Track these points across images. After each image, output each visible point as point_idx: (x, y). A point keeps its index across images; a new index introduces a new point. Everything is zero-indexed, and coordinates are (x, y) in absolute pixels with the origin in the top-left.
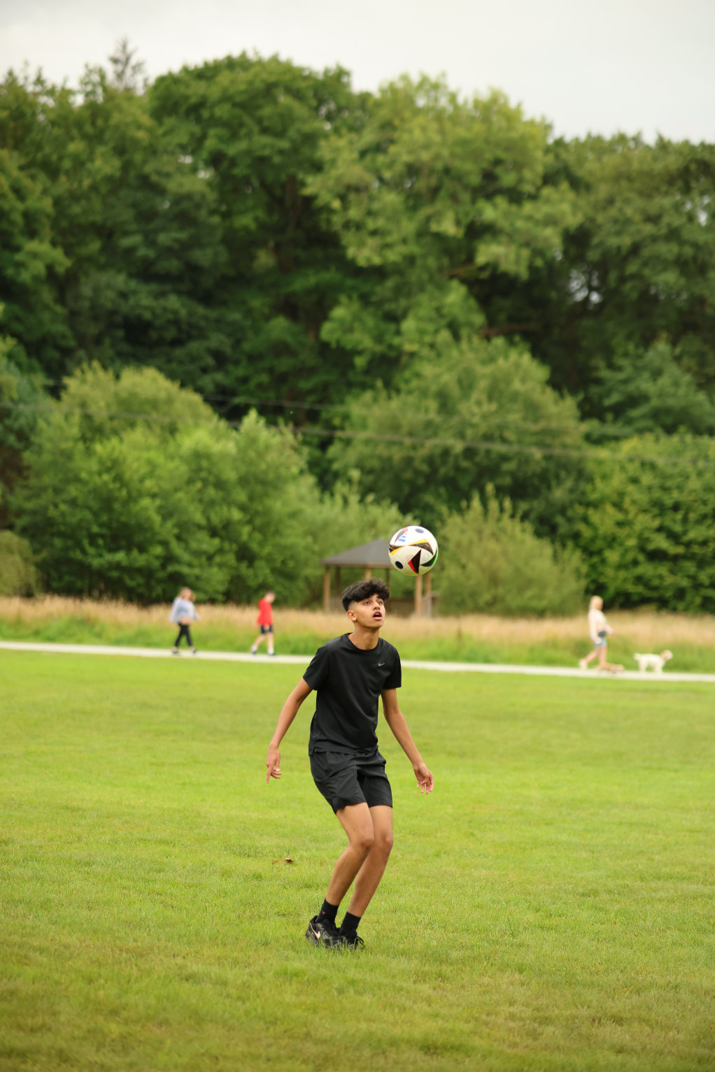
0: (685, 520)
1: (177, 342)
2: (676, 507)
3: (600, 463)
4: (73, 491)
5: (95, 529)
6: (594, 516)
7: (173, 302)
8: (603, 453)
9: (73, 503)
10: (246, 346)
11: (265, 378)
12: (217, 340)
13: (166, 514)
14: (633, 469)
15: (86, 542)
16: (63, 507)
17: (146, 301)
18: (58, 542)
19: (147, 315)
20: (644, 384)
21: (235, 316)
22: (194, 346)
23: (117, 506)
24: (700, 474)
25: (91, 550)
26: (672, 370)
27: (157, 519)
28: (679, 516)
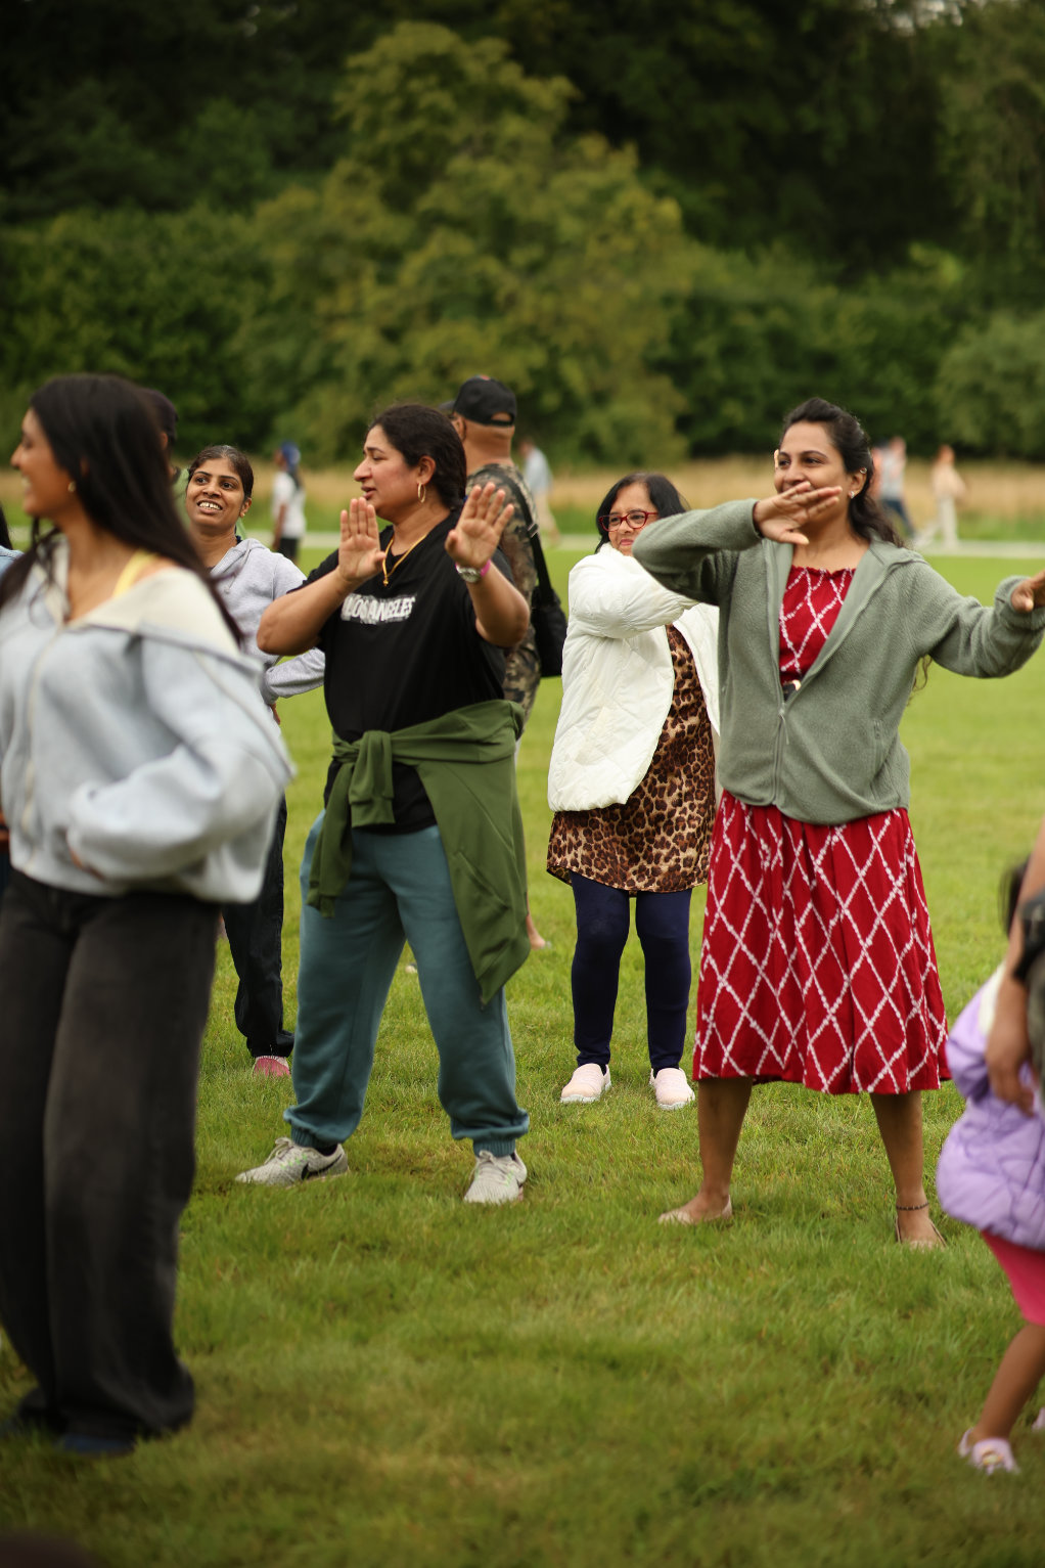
0: (146, 330)
2: (133, 312)
3: (23, 250)
6: (23, 325)
8: (25, 236)
14: (69, 258)
20: (70, 139)
24: (162, 265)
26: (107, 119)
28: (138, 324)
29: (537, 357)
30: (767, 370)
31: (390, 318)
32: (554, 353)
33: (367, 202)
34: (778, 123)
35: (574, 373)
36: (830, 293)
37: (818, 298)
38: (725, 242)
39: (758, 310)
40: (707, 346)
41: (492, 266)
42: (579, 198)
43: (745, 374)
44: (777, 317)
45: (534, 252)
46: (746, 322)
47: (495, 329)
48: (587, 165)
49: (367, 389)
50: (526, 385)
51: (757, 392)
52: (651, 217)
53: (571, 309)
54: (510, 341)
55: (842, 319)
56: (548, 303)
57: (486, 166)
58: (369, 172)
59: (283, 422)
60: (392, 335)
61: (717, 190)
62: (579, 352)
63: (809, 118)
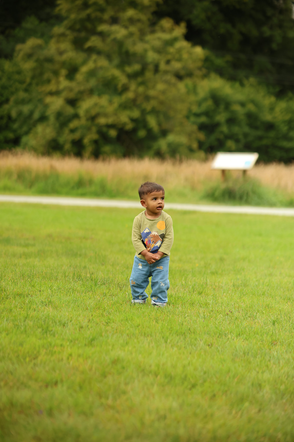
29: (136, 114)
30: (246, 129)
31: (72, 95)
32: (144, 112)
33: (66, 45)
34: (254, 32)
35: (152, 122)
36: (273, 99)
37: (268, 101)
38: (232, 79)
39: (243, 104)
40: (221, 117)
41: (117, 73)
42: (157, 43)
43: (236, 129)
44: (251, 107)
45: (137, 67)
46: (237, 108)
47: (117, 101)
48: (163, 30)
49: (57, 125)
50: (130, 126)
51: (241, 137)
52: (190, 53)
53: (152, 93)
54: (124, 107)
55: (278, 109)
56: (141, 89)
57: (115, 28)
58: (68, 32)
59: (24, 139)
60: (72, 102)
61: (229, 58)
62: (154, 111)
63: (267, 31)
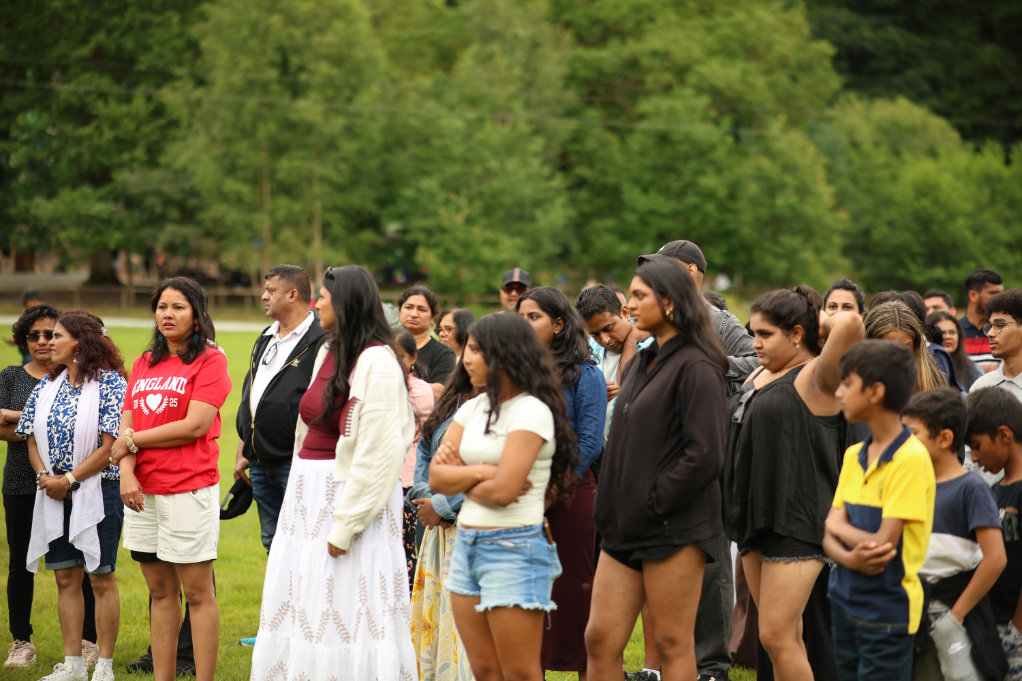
1: (896, 71)
4: (893, 214)
5: (917, 249)
7: (893, 33)
9: (891, 224)
10: (958, 72)
11: (977, 101)
12: (931, 67)
13: (977, 231)
15: (908, 261)
16: (884, 229)
17: (867, 33)
18: (883, 262)
19: (869, 47)
21: (945, 43)
22: (912, 74)
23: (935, 228)
25: (913, 268)
27: (968, 234)
